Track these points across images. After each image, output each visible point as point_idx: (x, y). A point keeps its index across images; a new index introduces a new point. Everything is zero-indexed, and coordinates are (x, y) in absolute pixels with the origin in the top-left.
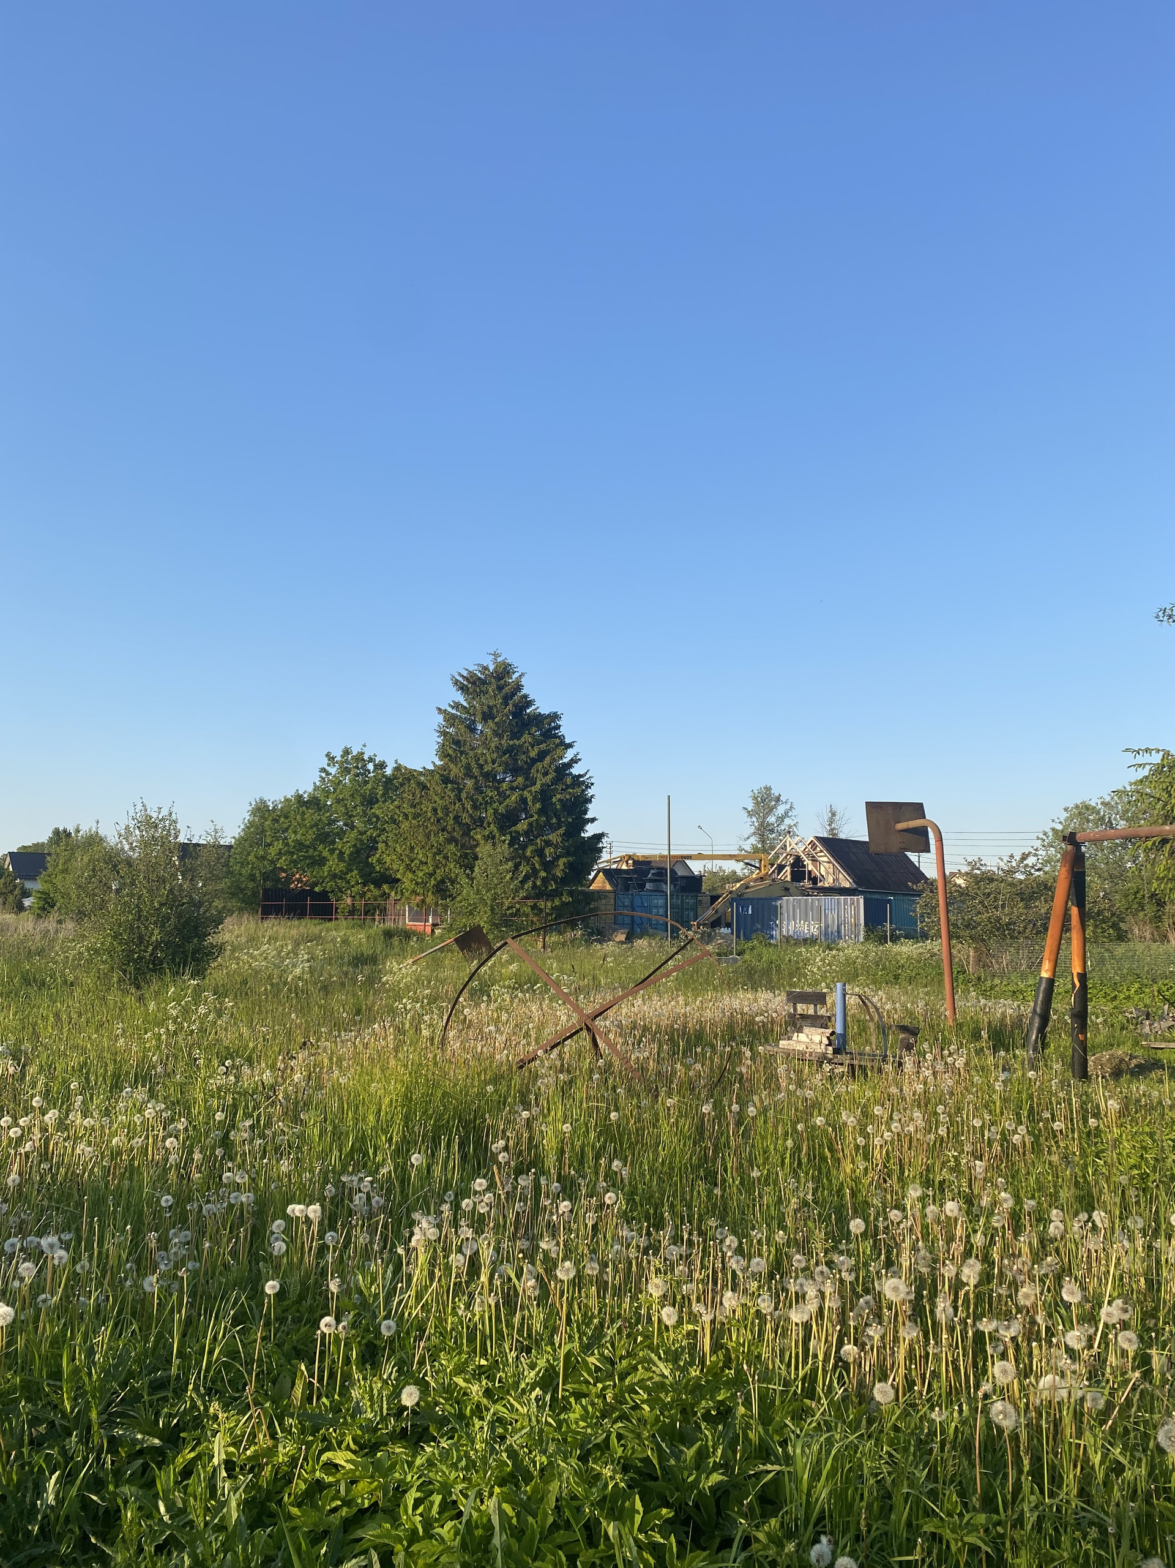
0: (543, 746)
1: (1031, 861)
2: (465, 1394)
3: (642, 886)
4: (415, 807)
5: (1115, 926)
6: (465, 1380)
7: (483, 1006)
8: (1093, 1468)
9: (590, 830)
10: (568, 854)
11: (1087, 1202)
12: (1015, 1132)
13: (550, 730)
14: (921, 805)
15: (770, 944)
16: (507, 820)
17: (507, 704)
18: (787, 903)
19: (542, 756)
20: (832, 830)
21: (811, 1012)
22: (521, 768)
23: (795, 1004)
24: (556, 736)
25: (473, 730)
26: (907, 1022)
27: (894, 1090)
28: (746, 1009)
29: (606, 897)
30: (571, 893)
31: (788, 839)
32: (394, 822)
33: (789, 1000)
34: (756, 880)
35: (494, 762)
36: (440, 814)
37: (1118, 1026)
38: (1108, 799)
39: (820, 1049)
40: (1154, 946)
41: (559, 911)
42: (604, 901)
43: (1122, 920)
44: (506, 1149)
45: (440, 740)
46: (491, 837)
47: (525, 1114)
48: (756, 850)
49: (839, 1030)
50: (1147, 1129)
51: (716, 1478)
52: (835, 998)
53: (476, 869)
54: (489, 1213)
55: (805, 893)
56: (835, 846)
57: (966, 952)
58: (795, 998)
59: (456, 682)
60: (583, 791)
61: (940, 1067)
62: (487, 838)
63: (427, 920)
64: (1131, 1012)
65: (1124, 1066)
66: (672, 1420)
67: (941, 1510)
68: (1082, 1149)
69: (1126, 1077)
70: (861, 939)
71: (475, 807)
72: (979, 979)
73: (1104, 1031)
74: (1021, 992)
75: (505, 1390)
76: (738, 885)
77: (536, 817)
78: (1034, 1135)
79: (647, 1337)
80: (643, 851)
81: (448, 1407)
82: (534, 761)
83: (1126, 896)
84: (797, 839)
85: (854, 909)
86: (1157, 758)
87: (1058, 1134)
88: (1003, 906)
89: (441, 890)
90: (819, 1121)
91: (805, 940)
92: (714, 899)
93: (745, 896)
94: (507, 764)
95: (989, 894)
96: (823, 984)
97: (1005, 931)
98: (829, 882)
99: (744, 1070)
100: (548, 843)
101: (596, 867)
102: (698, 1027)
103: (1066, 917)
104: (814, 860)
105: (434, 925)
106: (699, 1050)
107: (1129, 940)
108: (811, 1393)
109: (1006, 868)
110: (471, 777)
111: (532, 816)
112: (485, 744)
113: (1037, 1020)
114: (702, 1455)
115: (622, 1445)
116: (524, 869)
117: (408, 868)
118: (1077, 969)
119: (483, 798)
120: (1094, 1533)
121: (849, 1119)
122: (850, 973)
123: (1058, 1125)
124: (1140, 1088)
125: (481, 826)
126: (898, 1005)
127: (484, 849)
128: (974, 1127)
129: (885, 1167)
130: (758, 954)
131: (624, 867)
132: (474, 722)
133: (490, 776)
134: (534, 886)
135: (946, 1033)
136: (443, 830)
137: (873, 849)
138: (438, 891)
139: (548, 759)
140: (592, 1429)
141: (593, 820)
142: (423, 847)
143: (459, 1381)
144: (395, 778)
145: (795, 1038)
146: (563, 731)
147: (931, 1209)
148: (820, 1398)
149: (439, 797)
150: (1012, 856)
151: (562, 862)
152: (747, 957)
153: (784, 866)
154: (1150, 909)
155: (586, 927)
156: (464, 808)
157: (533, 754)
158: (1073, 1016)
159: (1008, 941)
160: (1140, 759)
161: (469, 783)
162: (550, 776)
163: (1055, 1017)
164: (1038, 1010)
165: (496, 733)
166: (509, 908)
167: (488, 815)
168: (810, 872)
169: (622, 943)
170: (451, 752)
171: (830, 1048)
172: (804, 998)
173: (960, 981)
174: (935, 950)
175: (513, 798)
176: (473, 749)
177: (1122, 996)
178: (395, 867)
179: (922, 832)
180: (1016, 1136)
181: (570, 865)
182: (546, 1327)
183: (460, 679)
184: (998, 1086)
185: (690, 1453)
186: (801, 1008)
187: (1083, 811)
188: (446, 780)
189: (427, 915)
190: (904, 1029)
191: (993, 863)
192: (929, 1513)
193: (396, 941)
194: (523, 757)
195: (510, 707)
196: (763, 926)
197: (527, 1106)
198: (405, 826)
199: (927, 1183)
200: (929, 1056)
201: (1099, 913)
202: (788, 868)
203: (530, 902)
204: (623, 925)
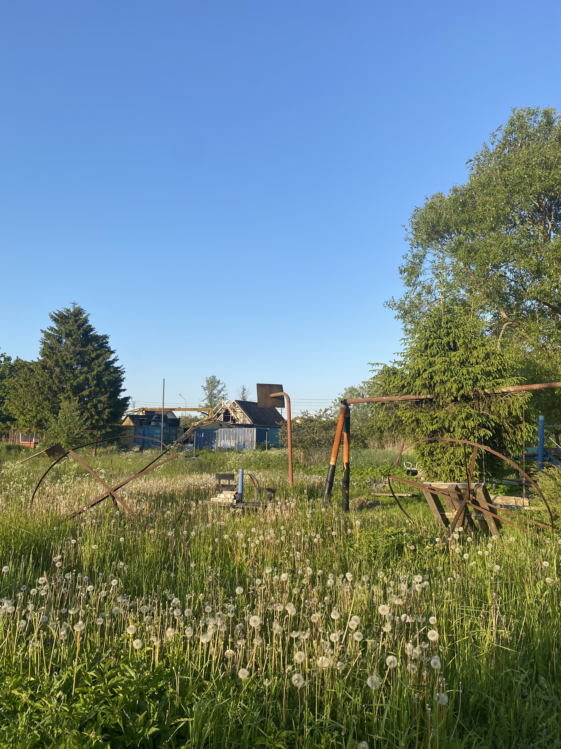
0: (99, 352)
1: (329, 412)
2: (19, 699)
3: (149, 424)
4: (26, 381)
5: (363, 442)
6: (19, 691)
7: (57, 485)
8: (338, 699)
9: (122, 395)
10: (110, 407)
11: (345, 569)
12: (315, 537)
13: (103, 344)
14: (281, 386)
15: (211, 451)
16: (77, 389)
17: (79, 329)
18: (221, 431)
19: (98, 357)
20: (243, 397)
21: (227, 483)
22: (86, 363)
23: (219, 480)
24: (105, 347)
25: (60, 342)
26: (271, 487)
27: (262, 520)
28: (196, 483)
29: (130, 429)
30: (111, 427)
31: (223, 401)
32: (15, 389)
33: (217, 478)
34: (207, 421)
35: (71, 359)
36: (40, 385)
37: (362, 487)
38: (362, 385)
39: (231, 501)
40: (379, 450)
41: (105, 436)
42: (128, 431)
43: (366, 439)
44: (62, 560)
45: (42, 346)
46: (69, 398)
47: (74, 541)
48: (207, 406)
49: (240, 491)
50: (372, 533)
51: (153, 729)
52: (238, 477)
53: (59, 414)
54: (46, 595)
55: (229, 427)
56: (244, 405)
57: (299, 453)
58: (220, 477)
59: (52, 317)
60: (120, 375)
61: (284, 508)
62: (66, 398)
63: (31, 441)
64: (368, 480)
65: (364, 504)
66: (134, 700)
67: (266, 732)
68: (344, 544)
69: (365, 509)
70: (254, 448)
71: (60, 382)
72: (305, 466)
73: (357, 489)
74: (323, 471)
75: (42, 694)
76: (198, 423)
77: (93, 388)
78: (324, 538)
79: (126, 655)
80: (150, 406)
81: (8, 707)
82: (93, 359)
83: (368, 428)
84: (227, 401)
85: (251, 434)
86: (381, 368)
87: (334, 537)
88: (316, 433)
89: (40, 425)
90: (226, 537)
91: (228, 449)
92: (186, 430)
93: (201, 428)
94: (78, 360)
95: (310, 427)
96: (234, 470)
97: (316, 444)
98: (241, 422)
99: (192, 513)
100: (100, 402)
101: (125, 414)
102: (171, 493)
103: (342, 436)
104: (234, 411)
105: (35, 443)
106: (170, 504)
107: (369, 448)
108: (208, 678)
109: (318, 415)
110: (59, 366)
111: (91, 388)
112: (67, 349)
113: (328, 484)
114: (148, 717)
115: (104, 718)
116: (86, 415)
117: (22, 413)
118: (345, 461)
119: (65, 378)
120: (336, 734)
121: (240, 535)
122: (247, 464)
123: (334, 533)
124: (370, 514)
125: (63, 392)
126: (268, 479)
127: (64, 404)
128: (297, 536)
129: (256, 557)
130: (205, 456)
131: (141, 414)
132: (61, 338)
133: (69, 366)
134: (92, 423)
135: (289, 491)
136: (42, 393)
137: (259, 406)
138: (38, 426)
139: (101, 359)
140: (88, 711)
141: (124, 390)
142: (30, 402)
143: (15, 692)
144: (16, 366)
145: (218, 496)
146: (109, 345)
147: (276, 577)
148: (212, 679)
149: (40, 376)
150: (321, 410)
151: (107, 411)
152: (199, 458)
153: (220, 414)
154: (377, 434)
155: (119, 444)
156: (54, 383)
157: (93, 355)
158: (343, 482)
159: (318, 448)
160: (374, 368)
161: (57, 370)
162: (102, 367)
163: (336, 483)
164: (328, 479)
165: (73, 344)
166: (77, 435)
167: (67, 386)
168: (232, 417)
169: (137, 452)
170: (47, 353)
171: (235, 501)
172: (224, 477)
173: (297, 467)
174: (286, 453)
175: (81, 378)
176: (60, 352)
177: (365, 473)
178: (14, 412)
179: (281, 398)
180: (316, 539)
181: (111, 413)
182: (69, 656)
183: (54, 315)
184: (309, 516)
185: (141, 717)
186: (223, 482)
187: (352, 390)
188: (44, 368)
189: (32, 438)
190: (269, 490)
191: (313, 413)
192: (259, 734)
193: (13, 452)
194: (88, 357)
195: (81, 331)
196: (209, 442)
197: (75, 537)
198: (20, 391)
199: (275, 565)
200: (279, 503)
201: (356, 436)
202: (222, 415)
203: (89, 432)
204: (138, 443)
